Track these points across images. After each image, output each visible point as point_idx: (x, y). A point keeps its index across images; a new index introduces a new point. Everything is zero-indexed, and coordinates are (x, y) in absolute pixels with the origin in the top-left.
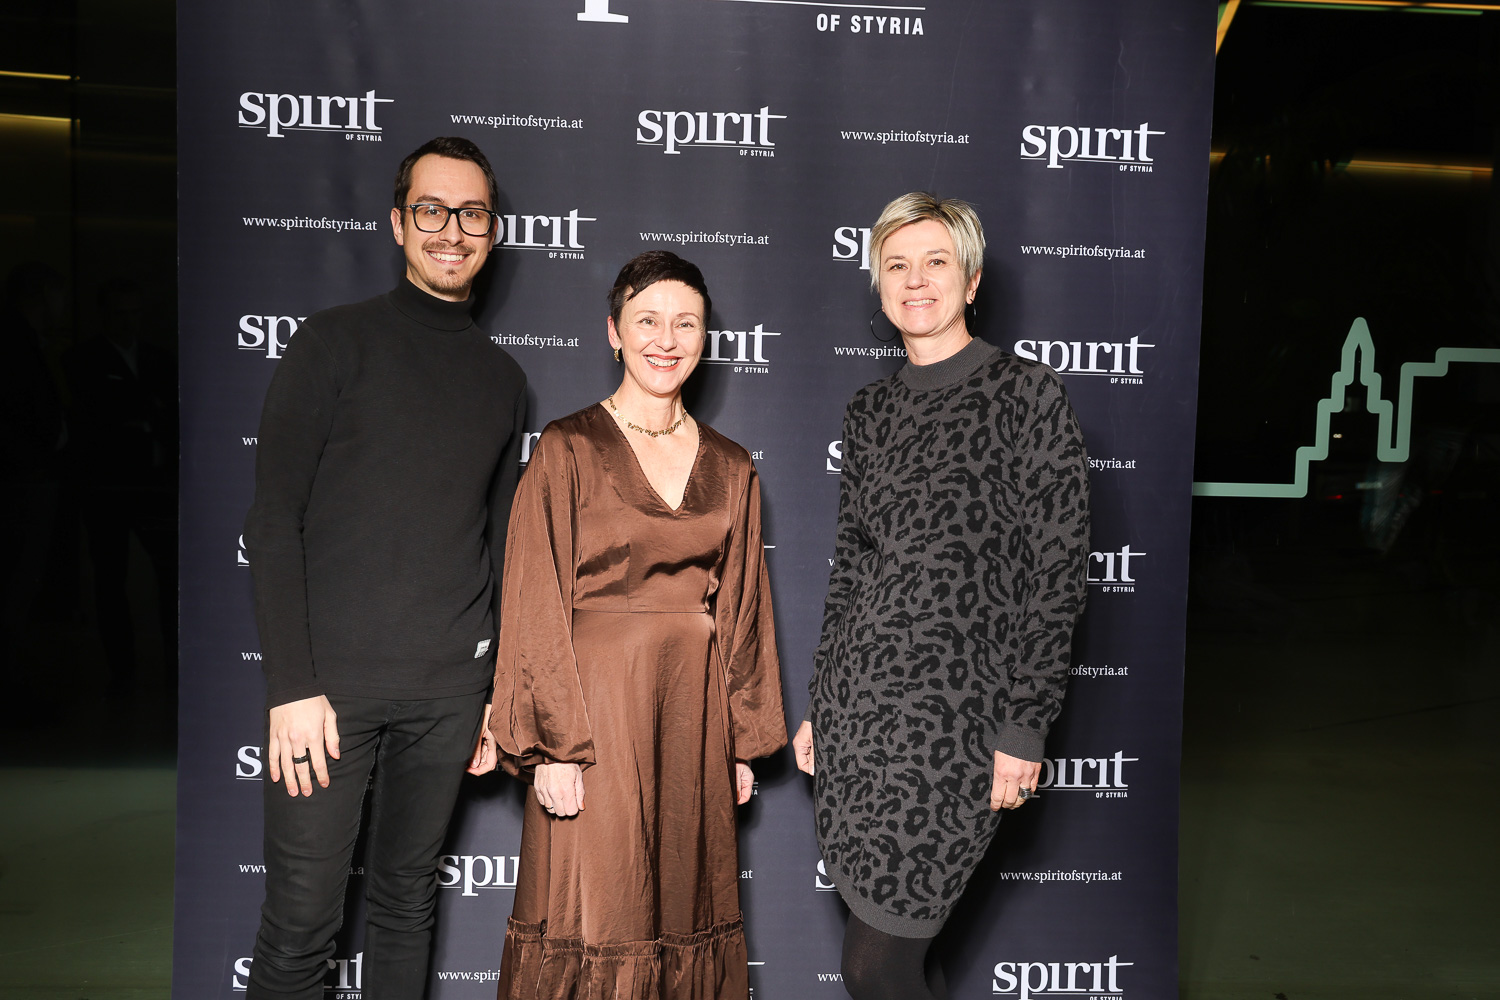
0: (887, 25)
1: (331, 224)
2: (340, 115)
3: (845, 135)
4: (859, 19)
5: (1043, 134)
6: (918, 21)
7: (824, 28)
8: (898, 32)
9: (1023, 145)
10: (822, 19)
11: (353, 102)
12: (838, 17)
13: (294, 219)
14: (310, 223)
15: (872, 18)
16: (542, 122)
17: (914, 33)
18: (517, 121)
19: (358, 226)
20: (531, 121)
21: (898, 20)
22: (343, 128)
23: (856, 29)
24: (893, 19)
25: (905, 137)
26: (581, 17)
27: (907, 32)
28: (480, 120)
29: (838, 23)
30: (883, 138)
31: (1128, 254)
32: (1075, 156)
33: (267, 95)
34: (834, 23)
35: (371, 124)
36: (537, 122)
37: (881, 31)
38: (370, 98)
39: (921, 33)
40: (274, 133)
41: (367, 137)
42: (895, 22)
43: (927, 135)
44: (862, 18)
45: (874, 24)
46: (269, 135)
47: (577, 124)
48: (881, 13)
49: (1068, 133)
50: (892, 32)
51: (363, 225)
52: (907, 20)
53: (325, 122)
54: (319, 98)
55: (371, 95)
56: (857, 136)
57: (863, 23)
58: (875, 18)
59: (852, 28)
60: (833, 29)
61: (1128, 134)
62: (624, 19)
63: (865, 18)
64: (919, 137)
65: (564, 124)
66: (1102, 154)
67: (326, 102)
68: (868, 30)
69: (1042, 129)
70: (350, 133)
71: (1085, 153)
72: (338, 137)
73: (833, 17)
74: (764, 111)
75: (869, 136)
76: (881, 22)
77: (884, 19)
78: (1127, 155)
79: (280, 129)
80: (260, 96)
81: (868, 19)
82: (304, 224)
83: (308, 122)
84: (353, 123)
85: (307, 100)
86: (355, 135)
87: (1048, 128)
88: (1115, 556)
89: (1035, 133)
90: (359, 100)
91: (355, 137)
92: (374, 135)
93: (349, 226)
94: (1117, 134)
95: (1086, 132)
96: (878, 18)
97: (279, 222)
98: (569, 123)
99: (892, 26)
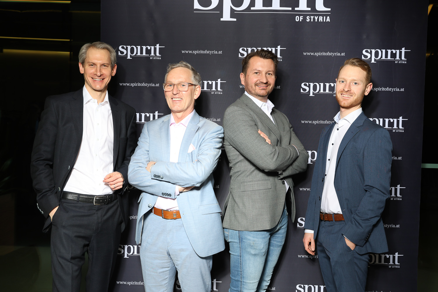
0: (318, 19)
1: (146, 85)
2: (148, 52)
3: (305, 54)
4: (309, 17)
5: (369, 52)
6: (328, 17)
7: (298, 20)
8: (322, 21)
9: (363, 56)
10: (297, 18)
11: (153, 47)
12: (302, 17)
13: (135, 83)
14: (139, 84)
15: (313, 17)
16: (210, 52)
17: (327, 21)
18: (202, 52)
19: (154, 85)
20: (206, 52)
21: (322, 17)
22: (149, 55)
23: (308, 20)
24: (320, 17)
25: (324, 54)
26: (222, 19)
27: (324, 21)
28: (190, 52)
29: (302, 19)
30: (317, 54)
31: (398, 90)
32: (380, 59)
33: (127, 46)
34: (301, 19)
35: (158, 54)
36: (208, 52)
37: (316, 21)
38: (158, 46)
39: (329, 21)
40: (129, 57)
41: (157, 58)
42: (321, 18)
43: (331, 53)
44: (310, 17)
45: (314, 19)
46: (127, 58)
47: (220, 52)
48: (316, 15)
49: (378, 51)
50: (320, 21)
51: (155, 85)
52: (325, 17)
53: (144, 54)
54: (142, 47)
55: (158, 45)
56: (309, 54)
57: (310, 19)
58: (314, 17)
59: (307, 20)
60: (301, 21)
61: (398, 51)
62: (235, 20)
63: (311, 17)
64: (328, 54)
65: (216, 52)
66: (389, 58)
67: (144, 48)
68: (312, 21)
69: (369, 50)
70: (151, 57)
71: (384, 58)
72: (148, 58)
73: (301, 17)
74: (279, 47)
75: (312, 54)
76: (316, 18)
77: (317, 17)
78: (398, 58)
79: (131, 56)
80: (125, 47)
81: (312, 17)
82: (138, 85)
83: (139, 54)
84: (152, 54)
85: (139, 47)
86: (153, 57)
87: (371, 50)
88: (395, 188)
89: (367, 52)
90: (154, 47)
91: (153, 58)
92: (159, 57)
93: (151, 85)
94: (394, 51)
95: (384, 51)
96: (315, 17)
97: (130, 84)
98: (218, 52)
99: (320, 19)
